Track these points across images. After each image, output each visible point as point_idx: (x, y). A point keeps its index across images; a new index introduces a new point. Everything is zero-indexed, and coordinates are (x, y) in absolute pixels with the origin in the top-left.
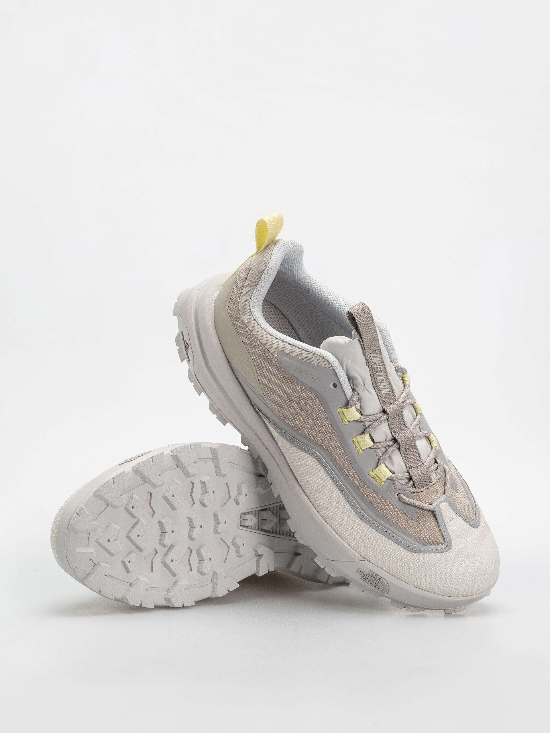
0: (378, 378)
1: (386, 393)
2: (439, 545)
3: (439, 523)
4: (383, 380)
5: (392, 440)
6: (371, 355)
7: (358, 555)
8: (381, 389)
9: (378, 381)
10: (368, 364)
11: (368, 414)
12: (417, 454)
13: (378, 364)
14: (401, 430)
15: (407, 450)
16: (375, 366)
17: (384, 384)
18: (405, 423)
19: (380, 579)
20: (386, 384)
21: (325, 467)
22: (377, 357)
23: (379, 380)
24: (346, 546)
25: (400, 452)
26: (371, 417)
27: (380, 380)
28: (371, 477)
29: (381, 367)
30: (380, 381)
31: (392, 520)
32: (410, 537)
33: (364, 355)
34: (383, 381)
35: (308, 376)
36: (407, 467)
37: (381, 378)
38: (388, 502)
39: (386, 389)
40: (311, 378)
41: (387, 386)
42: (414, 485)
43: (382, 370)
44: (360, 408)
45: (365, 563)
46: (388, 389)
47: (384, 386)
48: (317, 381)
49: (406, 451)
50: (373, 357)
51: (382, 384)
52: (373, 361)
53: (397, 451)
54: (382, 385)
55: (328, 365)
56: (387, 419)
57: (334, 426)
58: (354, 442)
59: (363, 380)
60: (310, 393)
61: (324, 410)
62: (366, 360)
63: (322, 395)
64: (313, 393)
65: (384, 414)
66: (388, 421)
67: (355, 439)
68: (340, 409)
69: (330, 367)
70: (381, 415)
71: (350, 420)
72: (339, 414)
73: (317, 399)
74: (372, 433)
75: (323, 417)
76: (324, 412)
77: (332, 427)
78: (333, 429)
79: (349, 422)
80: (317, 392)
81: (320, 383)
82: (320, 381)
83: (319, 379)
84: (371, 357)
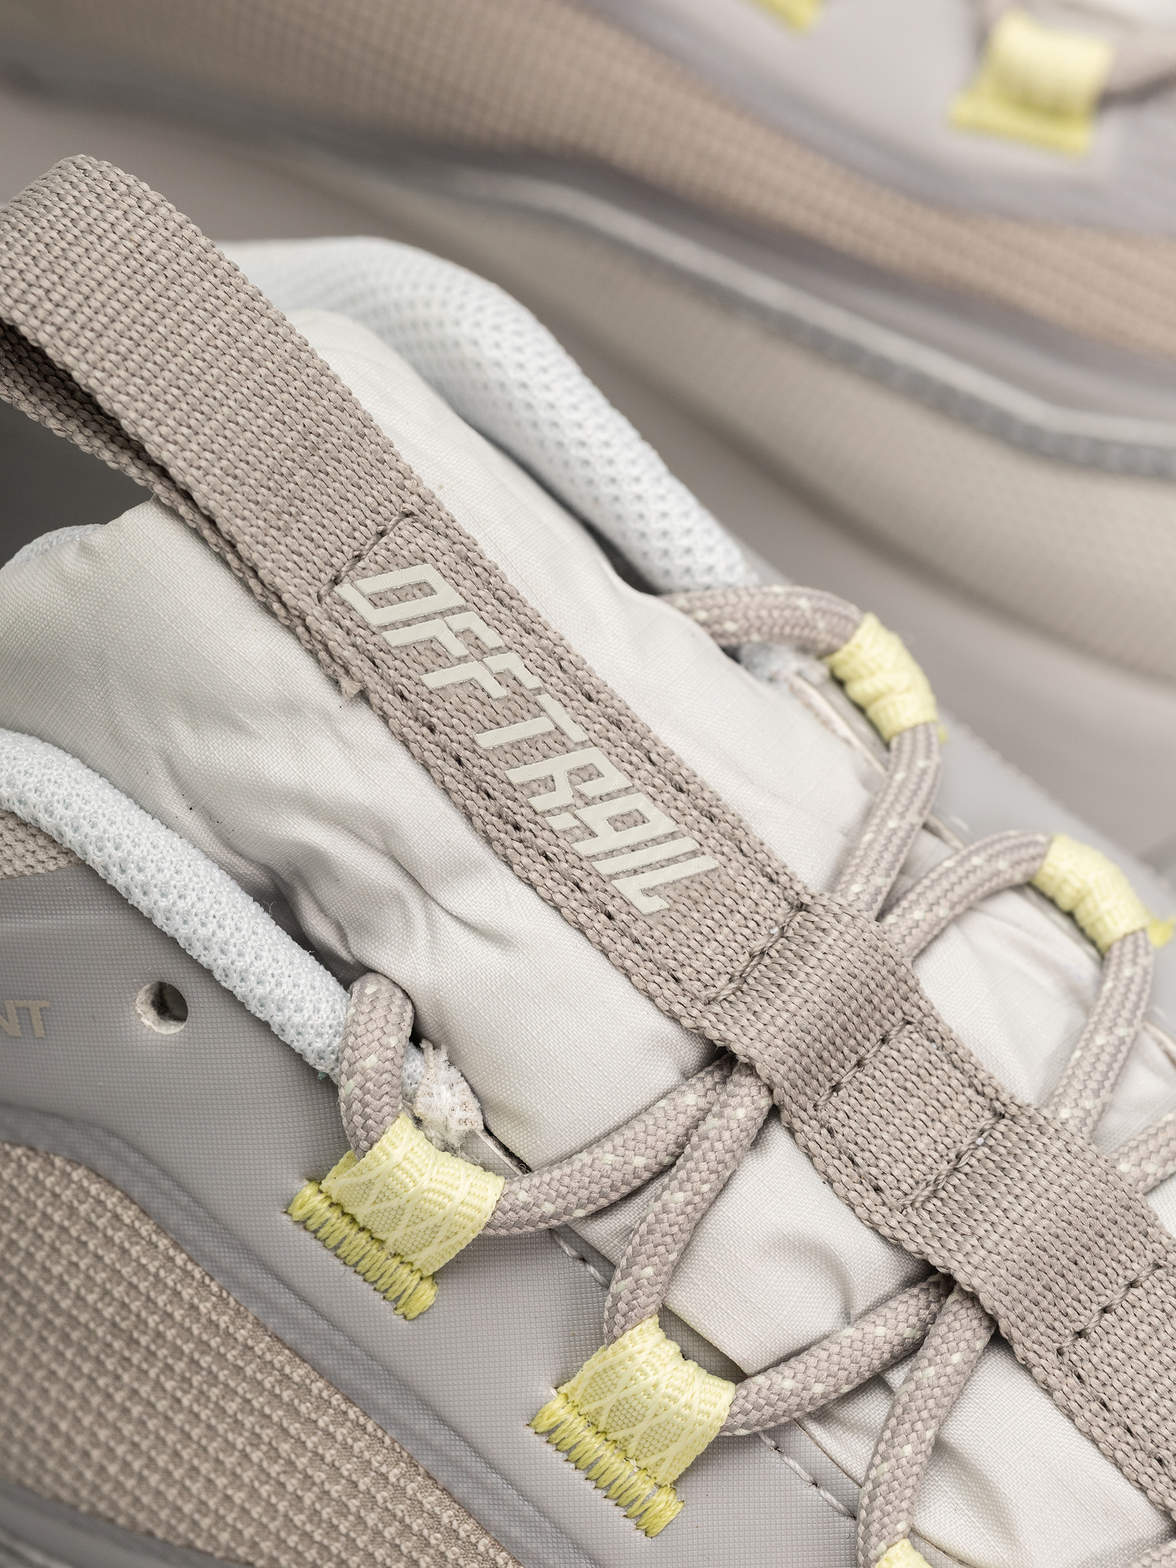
0: (518, 775)
1: (673, 885)
4: (589, 773)
5: (910, 1283)
6: (344, 590)
8: (605, 867)
9: (540, 802)
10: (345, 682)
11: (573, 1143)
13: (458, 648)
14: (959, 1157)
15: (1088, 1319)
16: (432, 680)
18: (982, 1075)
20: (639, 802)
22: (424, 589)
23: (548, 785)
25: (1026, 1368)
26: (606, 1157)
27: (561, 781)
29: (511, 662)
30: (563, 795)
33: (273, 616)
34: (591, 789)
37: (559, 766)
39: (655, 841)
41: (653, 812)
43: (538, 691)
46: (673, 836)
47: (622, 822)
48: (14, 1028)
49: (1080, 1334)
50: (377, 600)
51: (596, 816)
52: (396, 638)
53: (997, 1366)
54: (601, 827)
55: (20, 849)
56: (774, 1112)
57: (329, 1362)
58: (556, 1436)
59: (381, 845)
60: (19, 1151)
61: (191, 1259)
62: (313, 653)
63: (112, 1133)
64: (41, 1148)
65: (724, 1081)
66: (791, 1131)
67: (557, 1408)
68: (309, 1198)
69: (42, 856)
70: (702, 1103)
71: (435, 1256)
72: (315, 1232)
73: (94, 1189)
74: (683, 1303)
75: (210, 1321)
76: (198, 1275)
77: (320, 1384)
78: (336, 1399)
79: (435, 1277)
80: (68, 1120)
81: (40, 1032)
82: (36, 1016)
83: (21, 1003)
84: (351, 609)
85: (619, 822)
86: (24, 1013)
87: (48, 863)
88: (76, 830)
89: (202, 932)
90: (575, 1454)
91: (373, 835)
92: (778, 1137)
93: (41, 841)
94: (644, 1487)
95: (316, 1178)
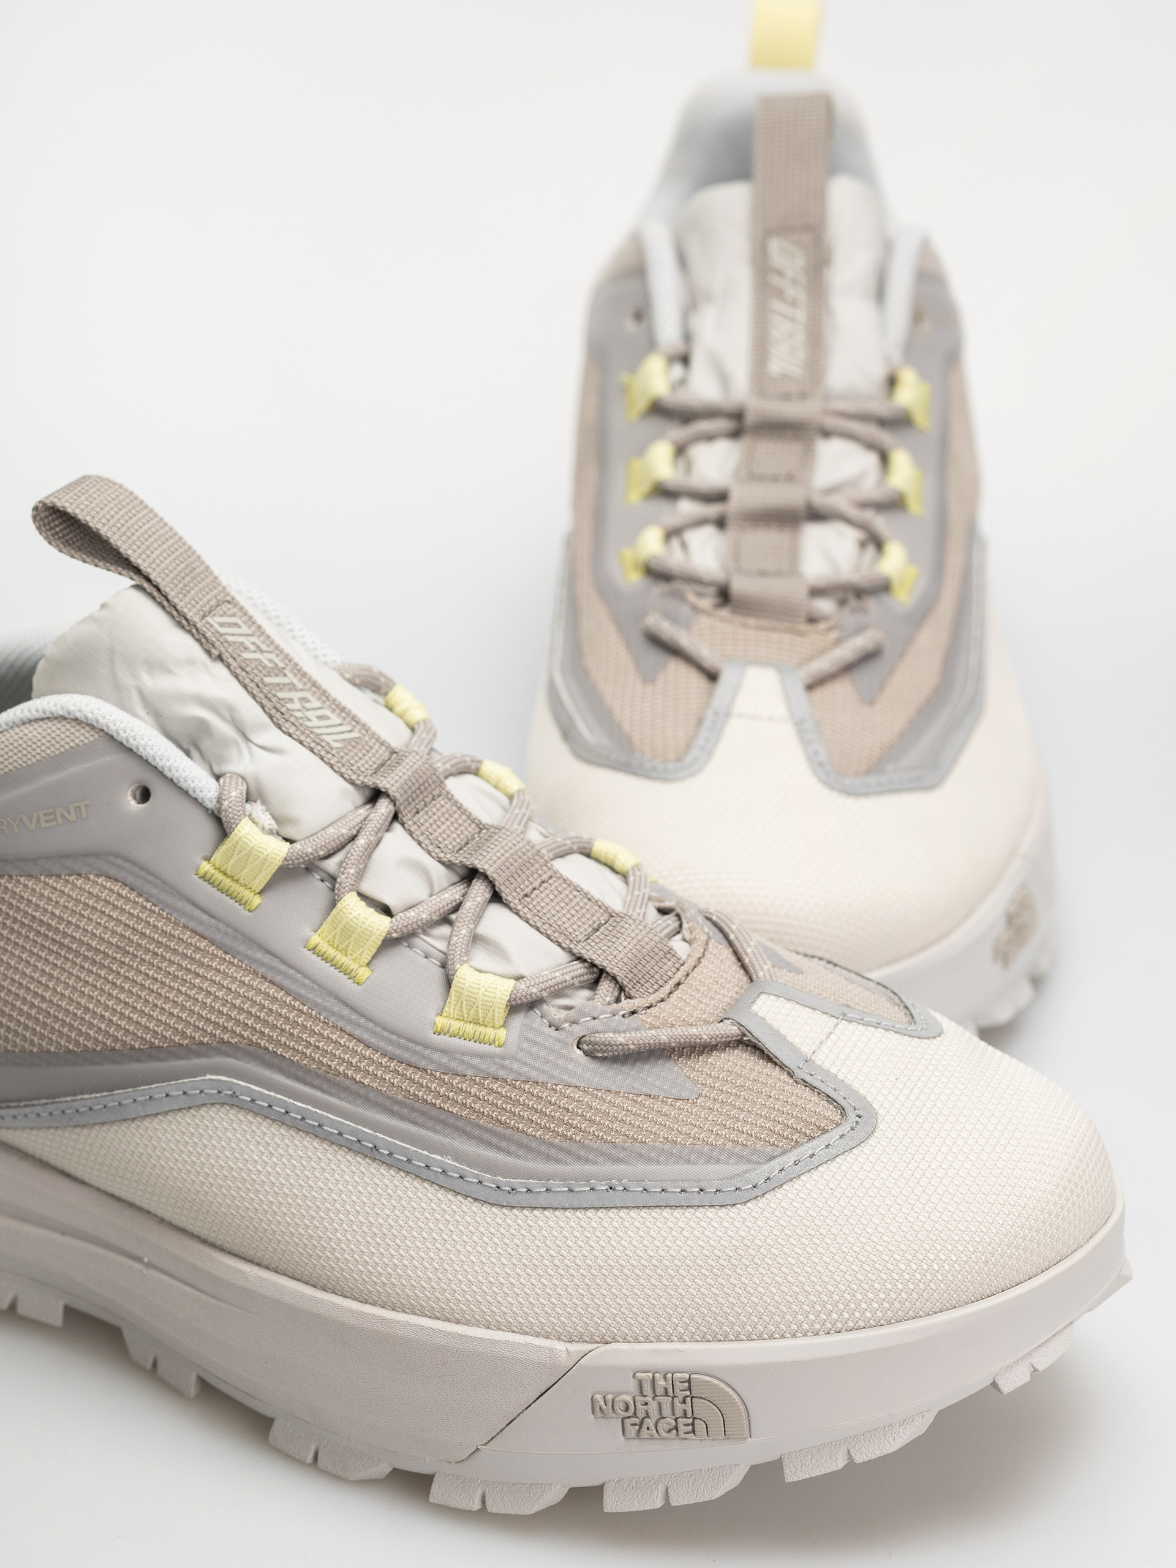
0: (280, 695)
1: (344, 740)
2: (827, 1131)
3: (787, 1063)
4: (306, 699)
5: (455, 883)
6: (209, 619)
7: (560, 1346)
8: (318, 731)
9: (289, 706)
10: (214, 654)
11: (314, 830)
12: (575, 893)
13: (252, 648)
14: (468, 840)
16: (244, 656)
17: (320, 713)
19: (689, 1381)
20: (327, 712)
21: (270, 1106)
22: (237, 625)
23: (292, 701)
24: (498, 1338)
25: (507, 905)
26: (331, 830)
27: (295, 700)
28: (447, 1037)
29: (270, 656)
30: (298, 705)
31: (609, 1138)
32: (709, 1159)
33: (183, 627)
34: (308, 705)
35: (34, 821)
36: (559, 945)
37: (294, 694)
38: (557, 1085)
40: (47, 821)
41: (332, 716)
42: (622, 989)
43: (283, 668)
44: (273, 822)
45: (601, 1354)
46: (340, 725)
47: (322, 718)
48: (72, 818)
49: (527, 895)
50: (222, 626)
51: (311, 715)
52: (230, 639)
53: (495, 910)
54: (313, 718)
55: (77, 734)
56: (395, 817)
57: (218, 937)
58: (317, 950)
59: (229, 718)
60: (73, 877)
61: (154, 904)
62: (198, 641)
63: (117, 856)
64: (83, 872)
65: (373, 806)
66: (403, 824)
67: (315, 939)
68: (205, 867)
69: (87, 735)
70: (366, 813)
71: (260, 882)
72: (209, 880)
73: (108, 884)
74: (366, 887)
75: (163, 931)
76: (157, 910)
77: (213, 948)
78: (220, 953)
79: (260, 893)
80: (96, 855)
81: (84, 816)
82: (83, 808)
83: (76, 805)
84: (212, 626)
85: (320, 718)
86: (78, 809)
87: (90, 737)
88: (104, 718)
89: (159, 752)
90: (325, 956)
91: (226, 713)
92: (397, 826)
93: (87, 729)
94: (354, 966)
95: (208, 859)
